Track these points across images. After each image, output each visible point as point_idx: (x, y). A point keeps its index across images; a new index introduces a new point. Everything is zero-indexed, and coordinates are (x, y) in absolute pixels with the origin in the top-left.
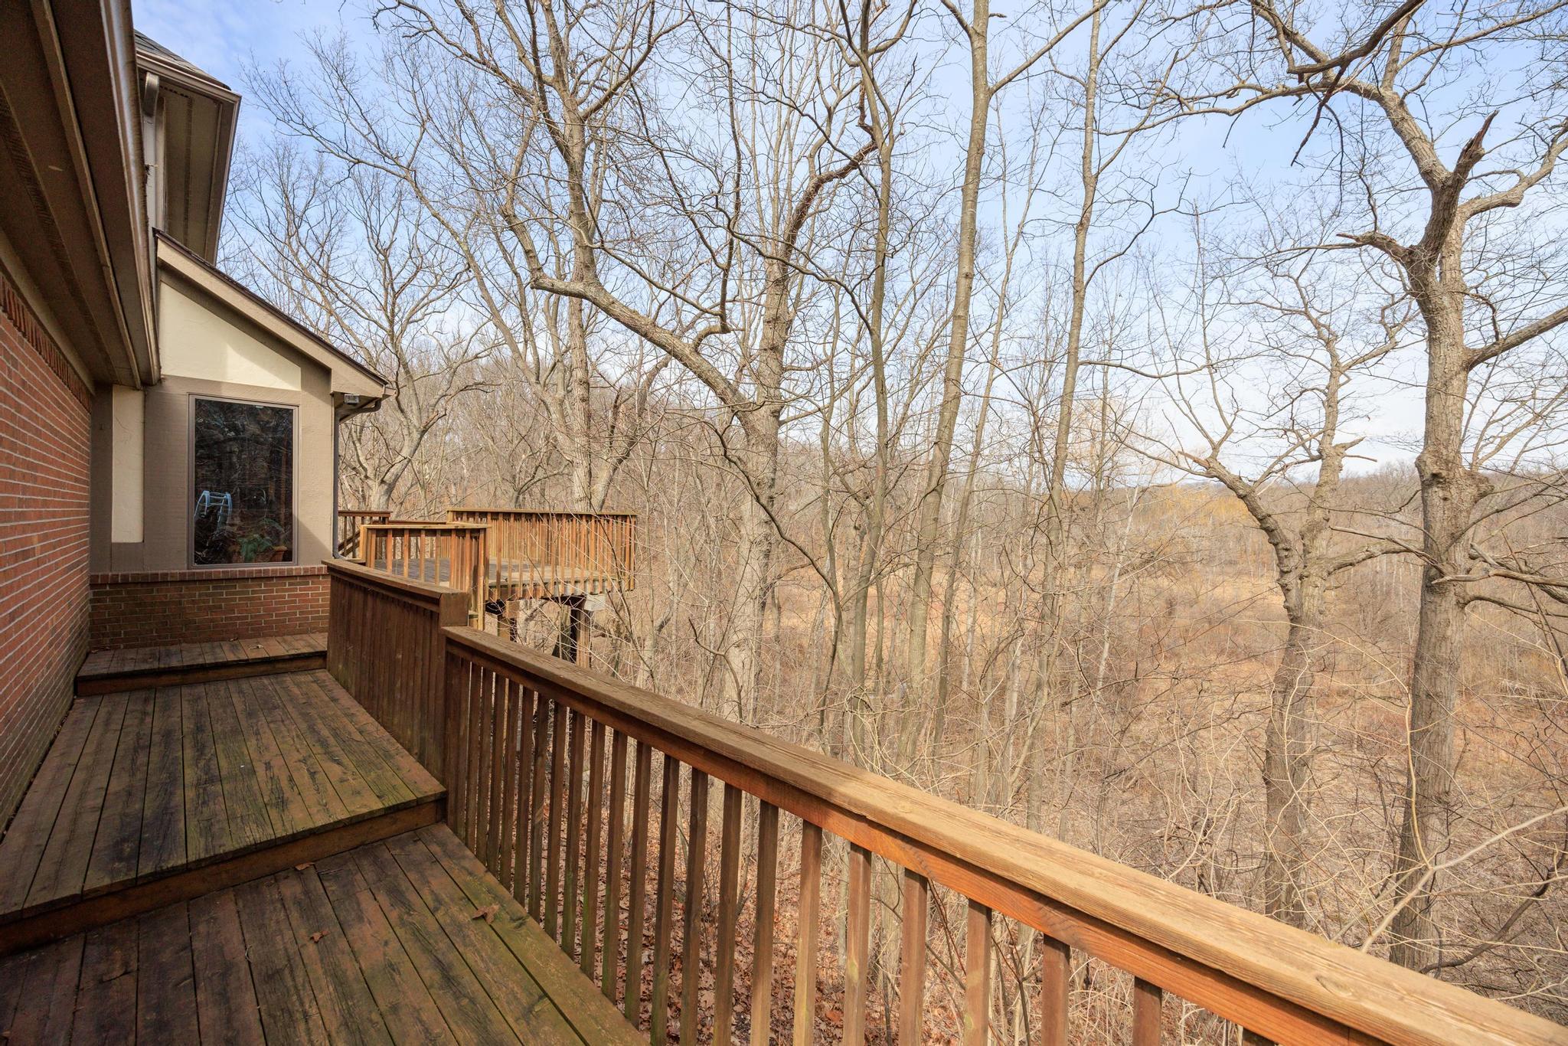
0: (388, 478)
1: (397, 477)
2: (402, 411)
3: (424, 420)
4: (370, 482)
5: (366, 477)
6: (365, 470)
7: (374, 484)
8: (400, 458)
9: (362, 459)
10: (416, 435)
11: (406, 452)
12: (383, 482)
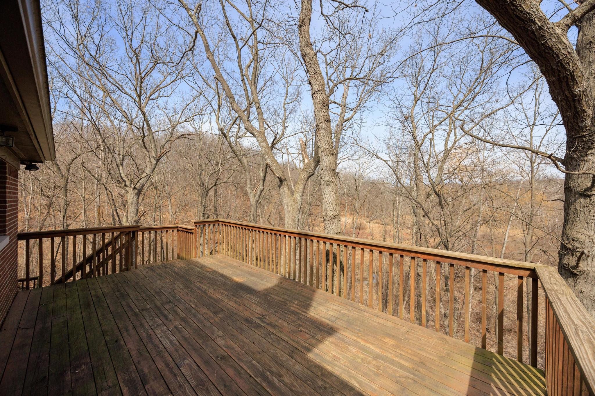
0: (138, 186)
1: (143, 185)
2: (146, 148)
3: (159, 154)
4: (127, 188)
5: (125, 185)
6: (124, 181)
7: (130, 190)
8: (144, 175)
9: (123, 175)
10: (154, 162)
11: (148, 171)
12: (135, 188)
